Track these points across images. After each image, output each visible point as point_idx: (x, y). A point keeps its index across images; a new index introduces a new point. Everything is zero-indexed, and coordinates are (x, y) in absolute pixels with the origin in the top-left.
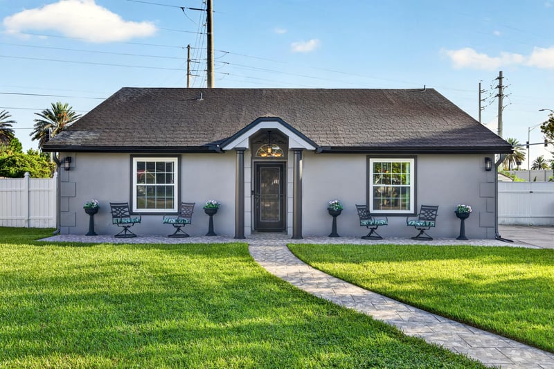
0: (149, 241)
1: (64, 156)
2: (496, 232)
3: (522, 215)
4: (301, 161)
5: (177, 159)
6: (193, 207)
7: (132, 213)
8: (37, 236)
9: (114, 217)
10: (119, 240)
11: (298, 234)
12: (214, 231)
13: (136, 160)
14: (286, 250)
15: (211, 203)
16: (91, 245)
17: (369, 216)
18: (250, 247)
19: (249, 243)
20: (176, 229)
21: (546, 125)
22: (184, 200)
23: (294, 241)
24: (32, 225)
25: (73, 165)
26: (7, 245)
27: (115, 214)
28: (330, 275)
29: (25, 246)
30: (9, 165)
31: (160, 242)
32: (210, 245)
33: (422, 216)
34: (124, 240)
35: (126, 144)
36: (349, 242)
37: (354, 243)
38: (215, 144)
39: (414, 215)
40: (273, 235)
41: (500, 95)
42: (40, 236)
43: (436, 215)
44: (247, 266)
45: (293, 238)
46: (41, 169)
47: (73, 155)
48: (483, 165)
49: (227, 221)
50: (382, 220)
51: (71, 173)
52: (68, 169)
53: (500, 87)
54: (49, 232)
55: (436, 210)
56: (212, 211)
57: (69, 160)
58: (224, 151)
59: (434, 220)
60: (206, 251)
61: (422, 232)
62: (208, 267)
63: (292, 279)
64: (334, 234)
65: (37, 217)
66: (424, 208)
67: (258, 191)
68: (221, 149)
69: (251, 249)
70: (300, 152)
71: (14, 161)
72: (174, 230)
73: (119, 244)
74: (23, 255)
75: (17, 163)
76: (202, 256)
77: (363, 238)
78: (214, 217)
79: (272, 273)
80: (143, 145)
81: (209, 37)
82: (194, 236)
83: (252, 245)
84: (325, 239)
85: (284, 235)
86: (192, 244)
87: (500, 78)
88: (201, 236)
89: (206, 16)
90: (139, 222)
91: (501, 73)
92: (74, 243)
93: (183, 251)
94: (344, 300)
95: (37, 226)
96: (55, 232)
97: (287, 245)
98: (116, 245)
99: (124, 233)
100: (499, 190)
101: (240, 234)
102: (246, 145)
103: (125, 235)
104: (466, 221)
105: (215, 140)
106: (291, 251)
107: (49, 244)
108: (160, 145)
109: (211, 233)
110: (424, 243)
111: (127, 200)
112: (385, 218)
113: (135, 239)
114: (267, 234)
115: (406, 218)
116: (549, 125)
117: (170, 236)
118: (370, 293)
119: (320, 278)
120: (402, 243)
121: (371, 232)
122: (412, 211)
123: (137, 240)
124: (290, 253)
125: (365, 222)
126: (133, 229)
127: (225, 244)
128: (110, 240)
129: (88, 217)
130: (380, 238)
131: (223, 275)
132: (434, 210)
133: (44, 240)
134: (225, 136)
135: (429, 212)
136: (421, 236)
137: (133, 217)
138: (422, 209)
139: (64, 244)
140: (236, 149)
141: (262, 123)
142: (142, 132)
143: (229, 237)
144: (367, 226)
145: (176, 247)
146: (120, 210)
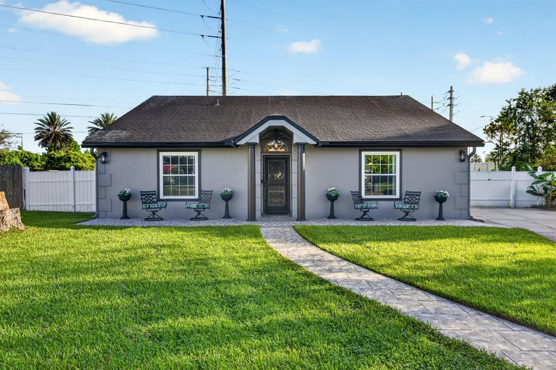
0: (174, 223)
1: (102, 151)
2: (469, 213)
3: (482, 199)
4: (304, 154)
5: (197, 153)
6: (212, 194)
7: (159, 200)
8: (77, 220)
9: (143, 203)
10: (147, 223)
11: (302, 217)
12: (230, 214)
13: (162, 154)
14: (294, 232)
15: (227, 191)
16: (121, 228)
17: (362, 200)
18: (261, 228)
19: (260, 225)
20: (197, 213)
21: (487, 127)
22: (203, 189)
23: (298, 223)
24: (78, 210)
25: (108, 159)
26: (46, 229)
27: (144, 200)
28: (339, 257)
29: (62, 229)
30: (65, 162)
31: (183, 225)
32: (227, 227)
33: (406, 200)
34: (152, 223)
35: (154, 141)
36: (346, 223)
37: (351, 225)
38: (229, 140)
39: (400, 199)
40: (279, 217)
41: (451, 105)
42: (81, 220)
43: (419, 199)
44: (261, 248)
45: (297, 220)
46: (91, 164)
47: (108, 150)
48: (457, 156)
49: (241, 206)
50: (374, 205)
51: (107, 166)
52: (104, 163)
53: (451, 98)
54: (89, 216)
55: (419, 195)
56: (228, 197)
57: (105, 154)
58: (237, 146)
59: (417, 203)
60: (223, 232)
61: (407, 214)
62: (225, 250)
63: (304, 262)
64: (332, 216)
65: (82, 203)
66: (408, 193)
67: (267, 180)
68: (235, 144)
69: (263, 230)
70: (303, 146)
71: (70, 158)
72: (195, 214)
73: (147, 227)
74: (58, 238)
75: (72, 160)
76: (219, 239)
77: (357, 219)
78: (229, 202)
79: (285, 256)
80: (168, 141)
81: (224, 59)
82: (213, 219)
83: (263, 227)
84: (325, 221)
85: (289, 217)
86: (210, 227)
87: (451, 92)
88: (219, 219)
89: (221, 42)
90: (165, 207)
91: (451, 87)
92: (107, 226)
93: (203, 234)
94: (361, 287)
95: (82, 211)
96: (94, 216)
97: (294, 227)
98: (144, 227)
99: (152, 217)
100: (471, 178)
101: (252, 217)
102: (257, 140)
103: (153, 219)
104: (444, 204)
105: (230, 136)
106: (298, 232)
107: (85, 227)
108: (182, 141)
109: (227, 216)
110: (411, 224)
111: (156, 189)
112: (375, 202)
113: (161, 222)
114: (275, 216)
115: (393, 202)
116: (490, 128)
117: (192, 219)
118: (384, 278)
119: (331, 261)
120: (392, 224)
121: (364, 215)
122: (398, 196)
123: (162, 223)
124: (297, 234)
125: (359, 206)
126: (160, 213)
127: (239, 227)
128: (139, 223)
129: (122, 203)
130: (371, 219)
131: (239, 259)
132: (417, 195)
133: (82, 224)
134: (238, 134)
135: (412, 198)
136: (407, 217)
137: (160, 203)
138: (406, 195)
139: (97, 228)
140: (248, 145)
141: (271, 121)
142: (167, 130)
143: (242, 220)
144: (361, 209)
145: (196, 229)
146: (149, 197)
